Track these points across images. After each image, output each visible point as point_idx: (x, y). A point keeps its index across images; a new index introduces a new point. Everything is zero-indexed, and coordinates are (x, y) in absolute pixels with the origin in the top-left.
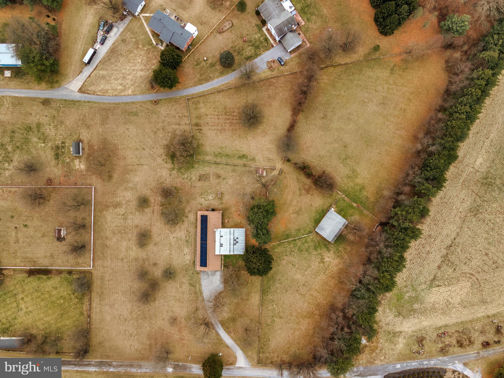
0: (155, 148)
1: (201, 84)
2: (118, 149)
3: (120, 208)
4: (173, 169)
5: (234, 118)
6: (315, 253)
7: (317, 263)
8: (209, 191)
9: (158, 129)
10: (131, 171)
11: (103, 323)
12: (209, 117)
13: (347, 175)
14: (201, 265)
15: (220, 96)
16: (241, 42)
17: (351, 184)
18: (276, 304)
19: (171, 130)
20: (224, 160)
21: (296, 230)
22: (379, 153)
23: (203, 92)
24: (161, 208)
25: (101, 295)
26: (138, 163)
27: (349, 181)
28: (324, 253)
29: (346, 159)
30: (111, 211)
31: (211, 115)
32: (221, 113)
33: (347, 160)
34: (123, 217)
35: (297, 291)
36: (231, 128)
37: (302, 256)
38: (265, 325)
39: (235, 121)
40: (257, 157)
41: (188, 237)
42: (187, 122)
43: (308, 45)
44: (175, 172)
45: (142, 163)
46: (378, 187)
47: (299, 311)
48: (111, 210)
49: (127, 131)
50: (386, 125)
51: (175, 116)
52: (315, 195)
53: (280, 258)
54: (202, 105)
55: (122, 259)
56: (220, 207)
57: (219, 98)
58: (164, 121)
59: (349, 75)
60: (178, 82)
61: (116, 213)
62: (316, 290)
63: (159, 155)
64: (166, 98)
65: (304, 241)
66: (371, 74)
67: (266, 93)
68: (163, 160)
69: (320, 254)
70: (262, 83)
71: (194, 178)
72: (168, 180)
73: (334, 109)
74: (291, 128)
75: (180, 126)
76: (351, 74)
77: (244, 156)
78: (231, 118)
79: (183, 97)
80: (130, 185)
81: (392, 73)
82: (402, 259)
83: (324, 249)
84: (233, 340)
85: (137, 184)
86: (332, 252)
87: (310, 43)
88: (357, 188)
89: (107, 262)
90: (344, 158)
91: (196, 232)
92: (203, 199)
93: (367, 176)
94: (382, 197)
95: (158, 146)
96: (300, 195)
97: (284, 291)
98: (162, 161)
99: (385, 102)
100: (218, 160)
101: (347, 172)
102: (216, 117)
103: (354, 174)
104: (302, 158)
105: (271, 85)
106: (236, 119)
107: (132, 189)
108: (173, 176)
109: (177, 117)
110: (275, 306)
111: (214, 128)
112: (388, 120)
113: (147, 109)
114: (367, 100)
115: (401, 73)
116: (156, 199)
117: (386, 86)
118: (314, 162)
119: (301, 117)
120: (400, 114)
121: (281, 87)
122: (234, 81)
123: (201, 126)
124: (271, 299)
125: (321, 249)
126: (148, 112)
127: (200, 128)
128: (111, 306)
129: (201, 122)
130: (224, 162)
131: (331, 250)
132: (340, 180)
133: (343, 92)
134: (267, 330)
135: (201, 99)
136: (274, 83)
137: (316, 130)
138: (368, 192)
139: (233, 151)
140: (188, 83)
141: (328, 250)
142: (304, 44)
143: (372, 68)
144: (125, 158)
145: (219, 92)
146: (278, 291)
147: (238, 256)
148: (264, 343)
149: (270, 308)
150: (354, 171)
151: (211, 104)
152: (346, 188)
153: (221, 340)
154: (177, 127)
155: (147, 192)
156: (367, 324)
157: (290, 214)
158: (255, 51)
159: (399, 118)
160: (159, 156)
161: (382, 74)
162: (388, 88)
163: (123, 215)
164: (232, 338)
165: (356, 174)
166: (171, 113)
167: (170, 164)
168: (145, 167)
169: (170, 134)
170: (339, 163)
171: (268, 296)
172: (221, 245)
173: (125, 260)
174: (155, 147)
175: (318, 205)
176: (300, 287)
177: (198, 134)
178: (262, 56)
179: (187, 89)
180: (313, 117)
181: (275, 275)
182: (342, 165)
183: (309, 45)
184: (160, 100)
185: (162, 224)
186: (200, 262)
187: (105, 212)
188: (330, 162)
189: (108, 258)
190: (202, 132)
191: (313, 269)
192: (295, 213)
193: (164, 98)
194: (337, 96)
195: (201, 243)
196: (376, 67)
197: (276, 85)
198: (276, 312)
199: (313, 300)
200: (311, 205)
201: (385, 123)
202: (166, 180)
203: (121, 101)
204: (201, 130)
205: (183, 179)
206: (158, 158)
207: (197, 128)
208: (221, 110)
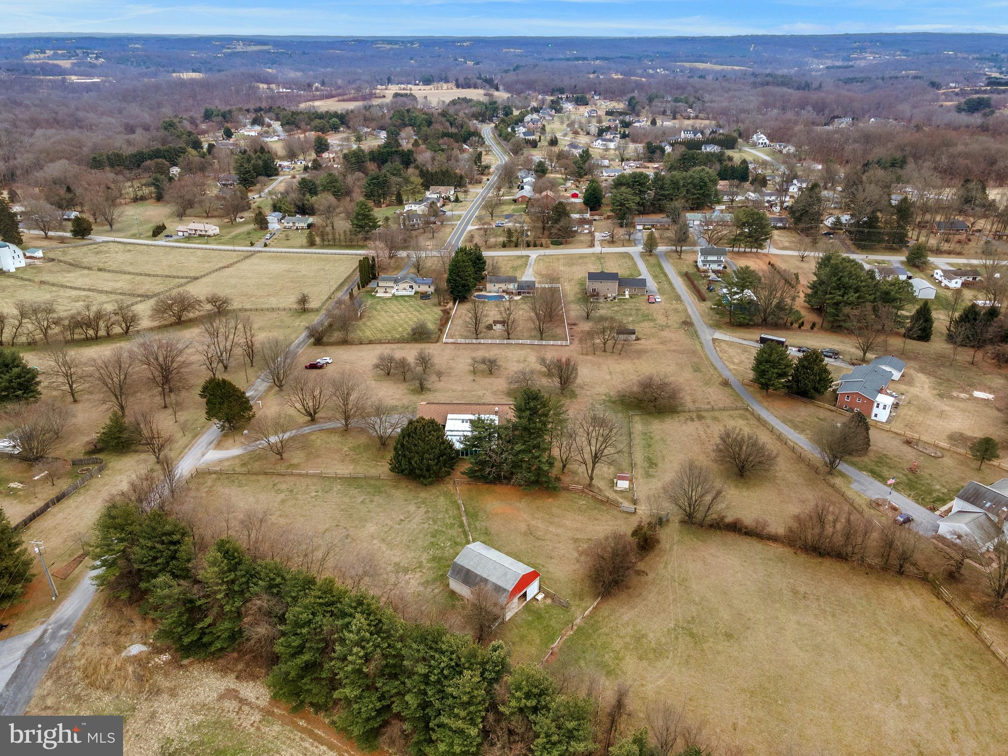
1: (784, 422)
4: (609, 397)
6: (425, 557)
7: (397, 560)
13: (644, 636)
17: (617, 644)
18: (317, 496)
20: (638, 442)
21: (486, 529)
23: (769, 423)
27: (628, 639)
28: (420, 574)
29: (692, 635)
33: (688, 638)
35: (337, 526)
37: (421, 536)
38: (276, 481)
40: (655, 480)
53: (424, 503)
54: (742, 422)
65: (458, 540)
69: (419, 567)
77: (653, 464)
79: (748, 406)
83: (431, 575)
86: (421, 588)
88: (608, 658)
90: (695, 631)
93: (650, 687)
96: (576, 540)
100: (636, 436)
101: (651, 635)
104: (671, 549)
109: (707, 400)
111: (702, 433)
118: (665, 567)
119: (779, 549)
123: (700, 420)
124: (331, 490)
125: (430, 569)
130: (635, 442)
131: (426, 588)
132: (626, 618)
134: (264, 484)
135: (753, 422)
137: (755, 576)
139: (661, 452)
141: (427, 582)
146: (345, 501)
148: (237, 481)
152: (604, 630)
157: (526, 521)
165: (651, 656)
170: (677, 620)
171: (341, 485)
175: (551, 570)
176: (344, 531)
177: (682, 418)
179: (765, 409)
180: (788, 571)
181: (385, 495)
182: (672, 625)
188: (674, 600)
190: (689, 421)
191: (383, 553)
192: (529, 529)
198: (298, 495)
200: (551, 558)
204: (692, 420)
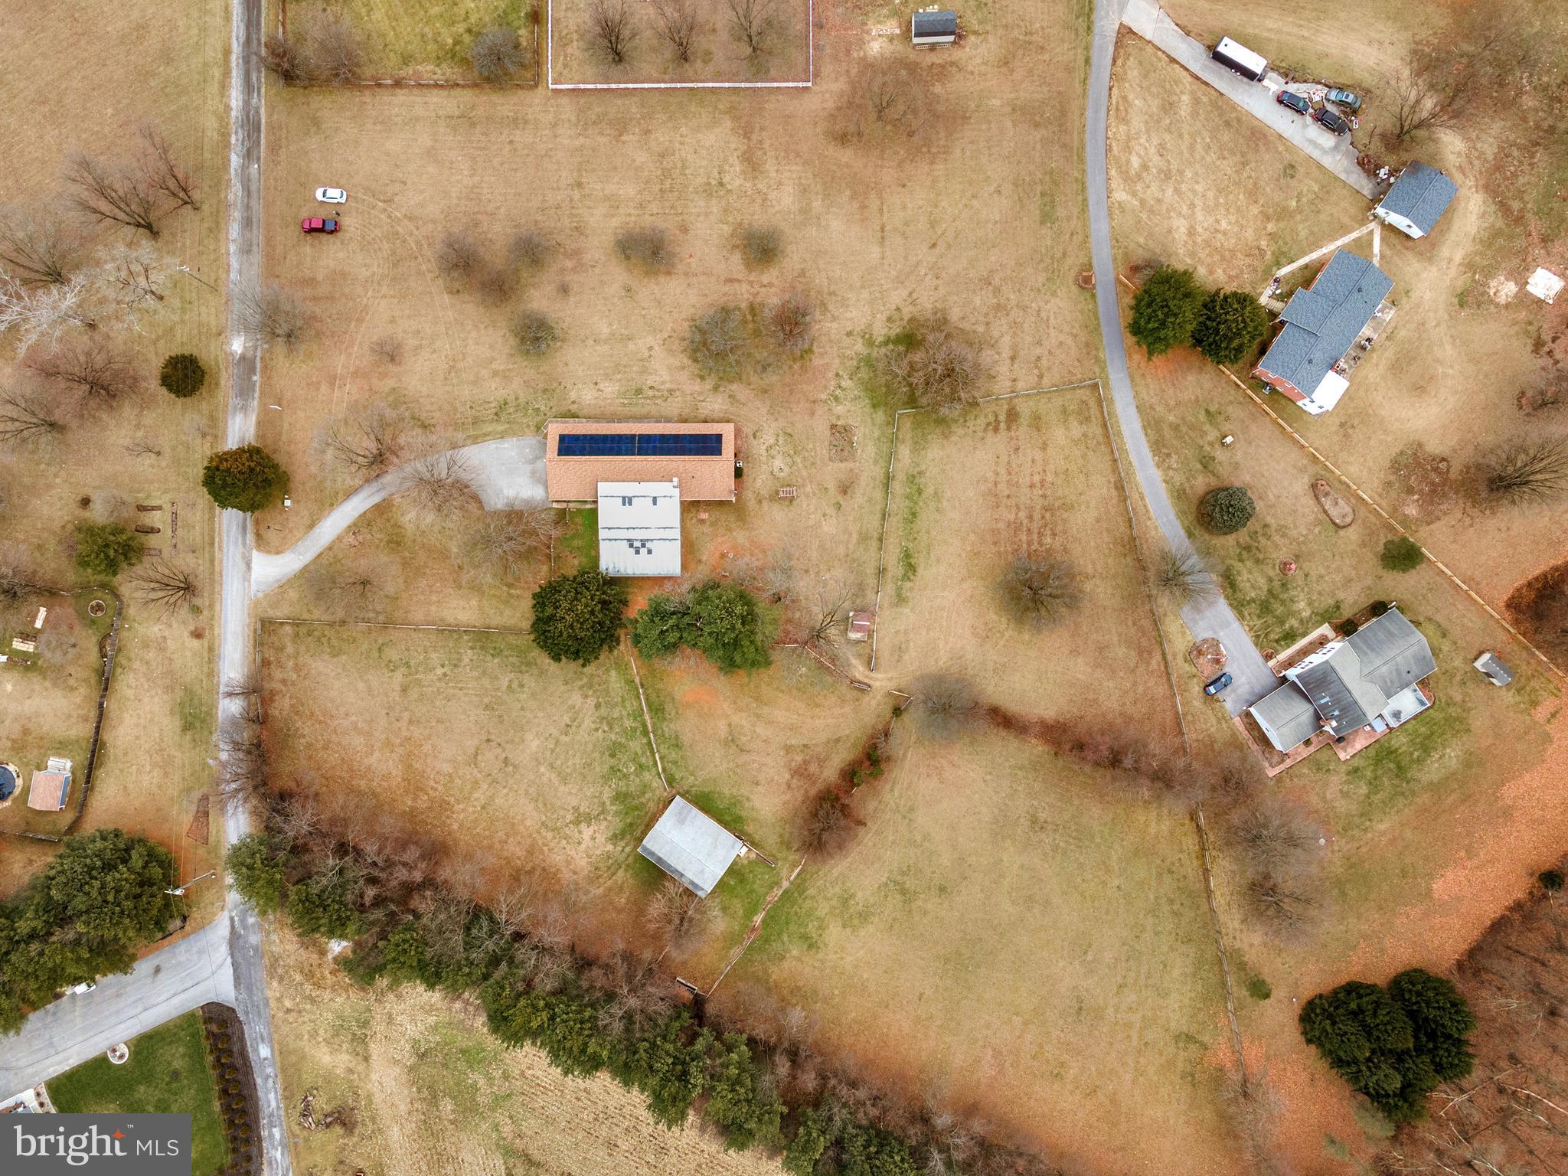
0: (935, 282)
1: (1144, 428)
2: (932, 163)
3: (743, 172)
4: (870, 343)
5: (1035, 536)
6: (607, 794)
7: (574, 802)
8: (798, 460)
9: (997, 291)
10: (864, 207)
11: (378, 127)
12: (1038, 455)
13: (853, 896)
14: (563, 438)
15: (1105, 490)
16: (1283, 554)
17: (823, 909)
18: (445, 675)
19: (996, 334)
20: (898, 505)
21: (677, 737)
22: (921, 994)
23: (1119, 434)
24: (743, 305)
25: (465, 120)
26: (888, 228)
27: (834, 902)
28: (605, 823)
29: (903, 892)
30: (733, 146)
31: (1045, 462)
32: (1049, 492)
33: (898, 896)
34: (714, 182)
35: (488, 740)
36: (1001, 525)
37: (597, 755)
38: (380, 641)
39: (1024, 538)
40: (907, 611)
41: (650, 393)
42: (1020, 385)
43: (1272, 772)
44: (860, 347)
45: (887, 243)
46: (815, 992)
47: (427, 748)
48: (737, 144)
49: (992, 189)
50: (1010, 1020)
51: (1040, 343)
52: (788, 796)
53: (591, 686)
54: (1076, 430)
55: (579, 185)
56: (749, 495)
57: (1100, 486)
58: (1024, 309)
59: (1171, 901)
60: (1150, 353)
61: (726, 160)
62: (492, 798)
63: (915, 296)
64: (1101, 315)
65: (643, 760)
66: (1176, 973)
67: (1115, 639)
68: (898, 309)
69: (603, 812)
70: (1146, 623)
71: (839, 409)
72: (835, 325)
73: (1064, 854)
74: (1003, 720)
75: (1008, 361)
76: (1175, 907)
77: (911, 568)
78: (1035, 526)
79: (1103, 369)
80: (817, 204)
81: (1177, 1038)
82: (592, 1065)
83: (618, 824)
84: (334, 541)
85: (819, 225)
86: (610, 847)
87: (1279, 779)
88: (811, 928)
89: (570, 137)
90: (907, 885)
91: (668, 420)
92: (772, 441)
93: (849, 959)
94: (784, 1005)
95: (942, 291)
96: (788, 749)
97: (486, 700)
98: (894, 307)
99: (1084, 1013)
100: (897, 487)
101: (860, 895)
102: (1037, 478)
103: (855, 917)
104: (905, 755)
105: (1140, 653)
106: (1029, 543)
107: (805, 211)
108: (848, 341)
109: (1038, 351)
110: (440, 671)
111: (1002, 471)
112: (1026, 1023)
113: (1064, 254)
114: (1090, 958)
115: (1180, 1065)
116: (773, 290)
117: (1136, 1018)
118: (892, 790)
119: (1037, 748)
120: (1048, 1061)
121: (1135, 684)
122: (1153, 533)
123: (1009, 428)
124: (460, 660)
125: (617, 813)
126: (1052, 258)
127: (1003, 425)
128: (431, 154)
129: (1022, 430)
130: (892, 507)
131: (615, 845)
132: (835, 872)
133: (1116, 882)
134: (365, 647)
135: (1095, 429)
136: (1148, 663)
137: (995, 798)
138: (799, 959)
139: (928, 532)
140: (1147, 386)
141: (615, 836)
142: (1275, 760)
143: (1194, 975)
144: (904, 186)
145: (1120, 487)
146: (486, 682)
147: (593, 553)
148: (324, 640)
149: (434, 655)
150: (864, 917)
151: (1081, 462)
152: (811, 891)
153: (332, 505)
154: (1006, 353)
155: (793, 259)
156: (389, 957)
157: (727, 716)
158: (1253, 601)
159: (1034, 1057)
160: (911, 294)
161: (1176, 1006)
162: (1128, 1025)
163: (721, 184)
164: (339, 538)
165: (856, 922)
166: (1052, 331)
167: (884, 331)
168: (875, 252)
169: (981, 329)
170: (891, 871)
171: (472, 648)
172: (627, 501)
173: (576, 195)
174: (939, 282)
175: (757, 804)
176: (499, 750)
177: (981, 421)
178: (1236, 625)
179: (1128, 381)
180: (1037, 786)
181: (536, 672)
182: (884, 879)
183: (1271, 775)
184: (1093, 296)
185: (693, 311)
186: (574, 432)
187: (729, 124)
188: (893, 843)
189: (582, 140)
190: (990, 434)
191: (556, 790)
192: (731, 733)
193: (1101, 309)
194: (1104, 863)
195: (633, 436)
196: (1199, 988)
197: (1141, 669)
198: (420, 676)
199: (461, 791)
200: (757, 784)
201: (1017, 1014)
202: (834, 319)
203: (1089, 170)
204: (996, 430)
205: (837, 375)
206: (905, 293)
207: (1002, 417)
208: (1060, 493)
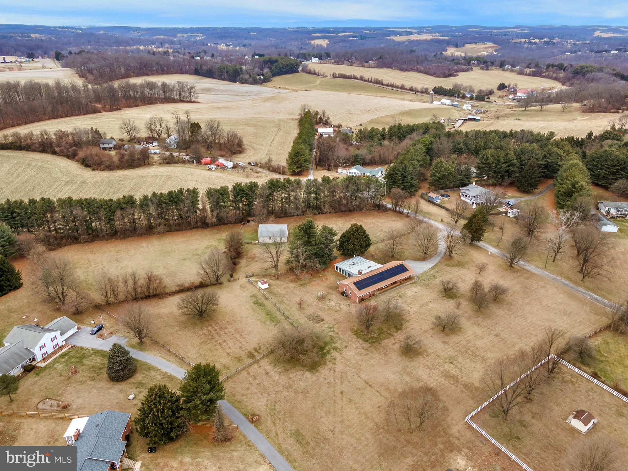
0: (328, 380)
2: (376, 424)
3: (448, 372)
4: (335, 349)
8: (327, 307)
9: (296, 392)
10: (387, 389)
12: (229, 350)
14: (408, 270)
15: (189, 353)
16: (79, 376)
19: (283, 377)
24: (395, 334)
26: (369, 388)
30: (465, 378)
31: (224, 349)
32: (215, 342)
34: (454, 362)
36: (229, 327)
39: (216, 327)
44: (338, 345)
45: (364, 383)
48: (465, 380)
49: (336, 430)
51: (259, 384)
58: (277, 392)
61: (460, 371)
63: (332, 371)
64: (235, 409)
68: (335, 364)
71: (326, 326)
72: (355, 346)
75: (268, 371)
77: (256, 304)
78: (214, 332)
80: (408, 379)
85: (398, 372)
92: (341, 307)
95: (322, 379)
98: (337, 363)
102: (224, 343)
106: (213, 328)
107: (409, 374)
108: (345, 344)
109: (257, 381)
111: (242, 339)
113: (275, 424)
116: (390, 344)
122: (155, 353)
123: (250, 350)
126: (280, 419)
127: (253, 350)
129: (243, 354)
130: (278, 313)
139: (258, 313)
144: (379, 407)
145: (182, 359)
154: (272, 373)
155: (395, 356)
160: (334, 371)
163: (451, 363)
166: (257, 391)
167: (333, 355)
168: (365, 376)
169: (291, 375)
172: (369, 267)
174: (326, 382)
184: (245, 415)
187: (477, 384)
190: (257, 346)
193: (237, 412)
202: (357, 348)
204: (255, 348)
205: (338, 334)
206: (337, 370)
207: (256, 354)
208: (210, 345)
